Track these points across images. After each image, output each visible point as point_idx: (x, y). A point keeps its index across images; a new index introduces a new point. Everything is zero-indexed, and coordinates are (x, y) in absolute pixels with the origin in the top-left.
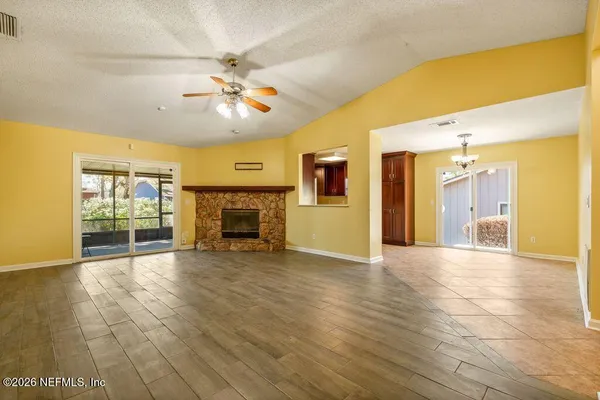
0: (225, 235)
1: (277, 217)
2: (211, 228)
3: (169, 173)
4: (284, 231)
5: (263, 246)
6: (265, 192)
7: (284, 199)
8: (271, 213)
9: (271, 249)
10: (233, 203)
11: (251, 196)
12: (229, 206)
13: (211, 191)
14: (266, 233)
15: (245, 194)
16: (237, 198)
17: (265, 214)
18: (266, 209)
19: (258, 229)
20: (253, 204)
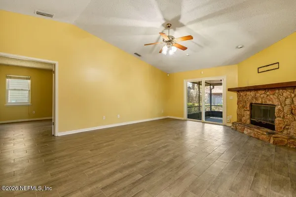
1: (292, 113)
2: (244, 116)
3: (220, 82)
6: (278, 88)
8: (286, 109)
10: (256, 99)
11: (268, 93)
12: (254, 101)
13: (244, 91)
14: (281, 128)
15: (263, 92)
16: (258, 95)
17: (279, 110)
18: (281, 105)
19: (273, 122)
20: (269, 100)
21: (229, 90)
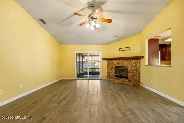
0: (116, 76)
1: (136, 70)
2: (111, 73)
3: (98, 54)
4: (139, 77)
5: (127, 82)
6: (130, 59)
7: (140, 62)
8: (134, 68)
9: (131, 84)
11: (125, 61)
12: (117, 65)
13: (111, 60)
14: (131, 77)
15: (123, 61)
16: (120, 62)
17: (131, 69)
18: (131, 67)
19: (128, 75)
20: (126, 65)
21: (104, 59)
